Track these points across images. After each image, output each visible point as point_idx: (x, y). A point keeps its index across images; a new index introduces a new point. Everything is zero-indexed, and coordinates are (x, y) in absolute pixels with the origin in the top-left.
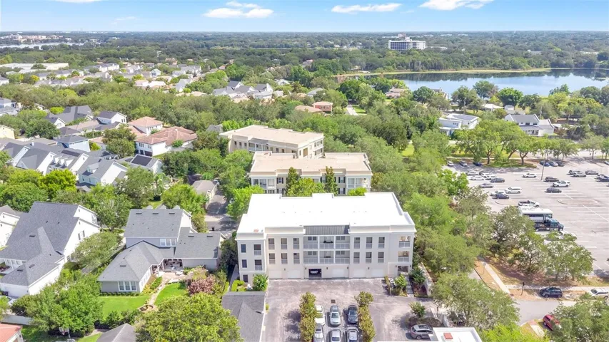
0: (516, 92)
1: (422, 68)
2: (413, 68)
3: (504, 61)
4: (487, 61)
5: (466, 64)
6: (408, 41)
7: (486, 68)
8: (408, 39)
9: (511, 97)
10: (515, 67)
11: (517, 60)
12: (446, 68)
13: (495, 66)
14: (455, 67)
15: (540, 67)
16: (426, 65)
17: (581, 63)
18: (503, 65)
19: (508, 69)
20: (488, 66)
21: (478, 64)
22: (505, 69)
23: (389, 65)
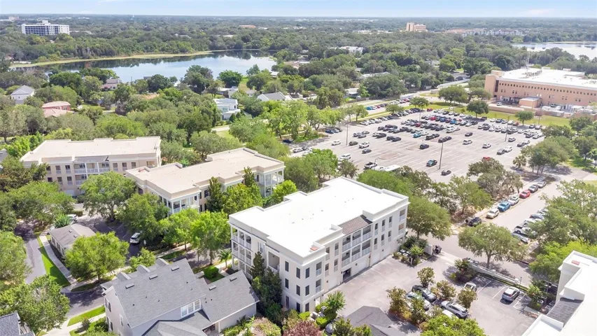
0: (236, 74)
1: (93, 55)
2: (82, 55)
3: (171, 45)
4: (155, 46)
5: (135, 49)
6: (46, 25)
7: (156, 53)
8: (46, 23)
9: (234, 79)
10: (183, 51)
11: (182, 44)
12: (118, 54)
13: (163, 50)
14: (127, 53)
15: (202, 50)
16: (95, 51)
17: (232, 45)
18: (171, 49)
19: (177, 53)
20: (157, 50)
21: (146, 48)
22: (174, 53)
23: (52, 53)
